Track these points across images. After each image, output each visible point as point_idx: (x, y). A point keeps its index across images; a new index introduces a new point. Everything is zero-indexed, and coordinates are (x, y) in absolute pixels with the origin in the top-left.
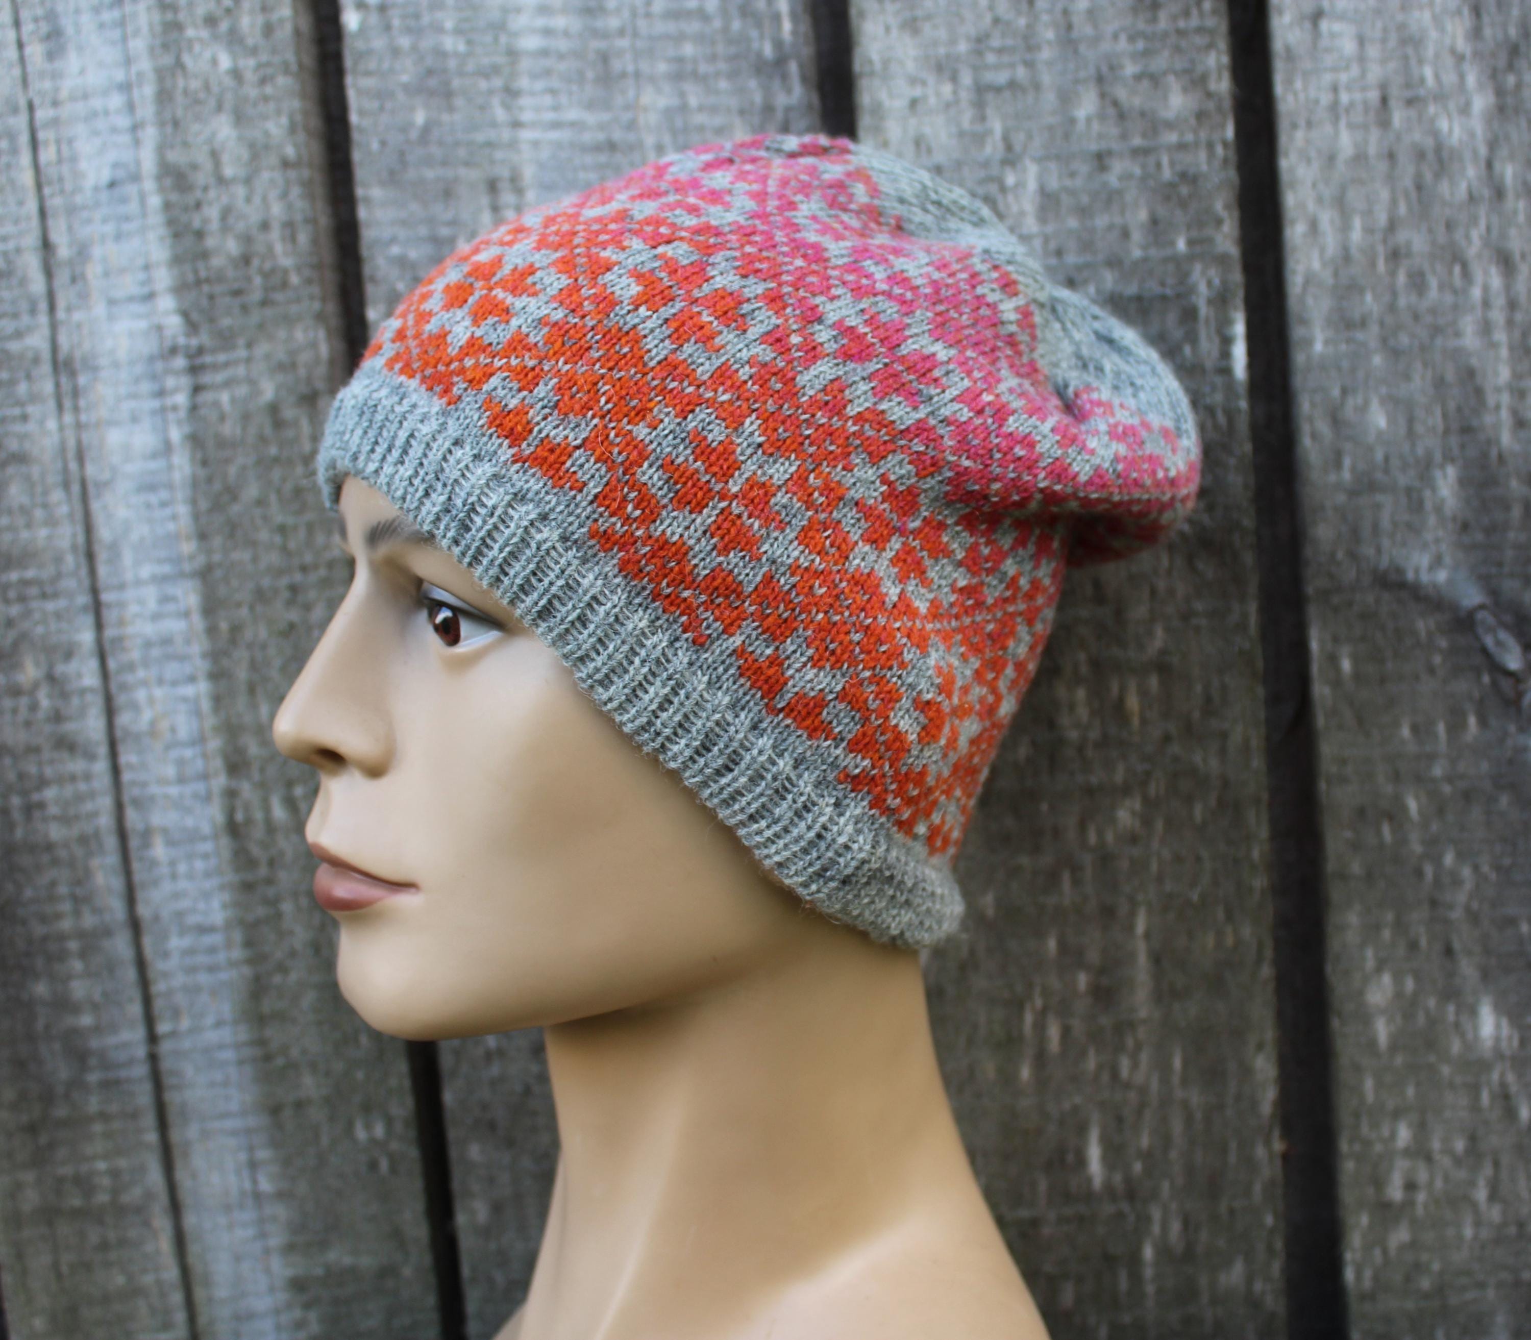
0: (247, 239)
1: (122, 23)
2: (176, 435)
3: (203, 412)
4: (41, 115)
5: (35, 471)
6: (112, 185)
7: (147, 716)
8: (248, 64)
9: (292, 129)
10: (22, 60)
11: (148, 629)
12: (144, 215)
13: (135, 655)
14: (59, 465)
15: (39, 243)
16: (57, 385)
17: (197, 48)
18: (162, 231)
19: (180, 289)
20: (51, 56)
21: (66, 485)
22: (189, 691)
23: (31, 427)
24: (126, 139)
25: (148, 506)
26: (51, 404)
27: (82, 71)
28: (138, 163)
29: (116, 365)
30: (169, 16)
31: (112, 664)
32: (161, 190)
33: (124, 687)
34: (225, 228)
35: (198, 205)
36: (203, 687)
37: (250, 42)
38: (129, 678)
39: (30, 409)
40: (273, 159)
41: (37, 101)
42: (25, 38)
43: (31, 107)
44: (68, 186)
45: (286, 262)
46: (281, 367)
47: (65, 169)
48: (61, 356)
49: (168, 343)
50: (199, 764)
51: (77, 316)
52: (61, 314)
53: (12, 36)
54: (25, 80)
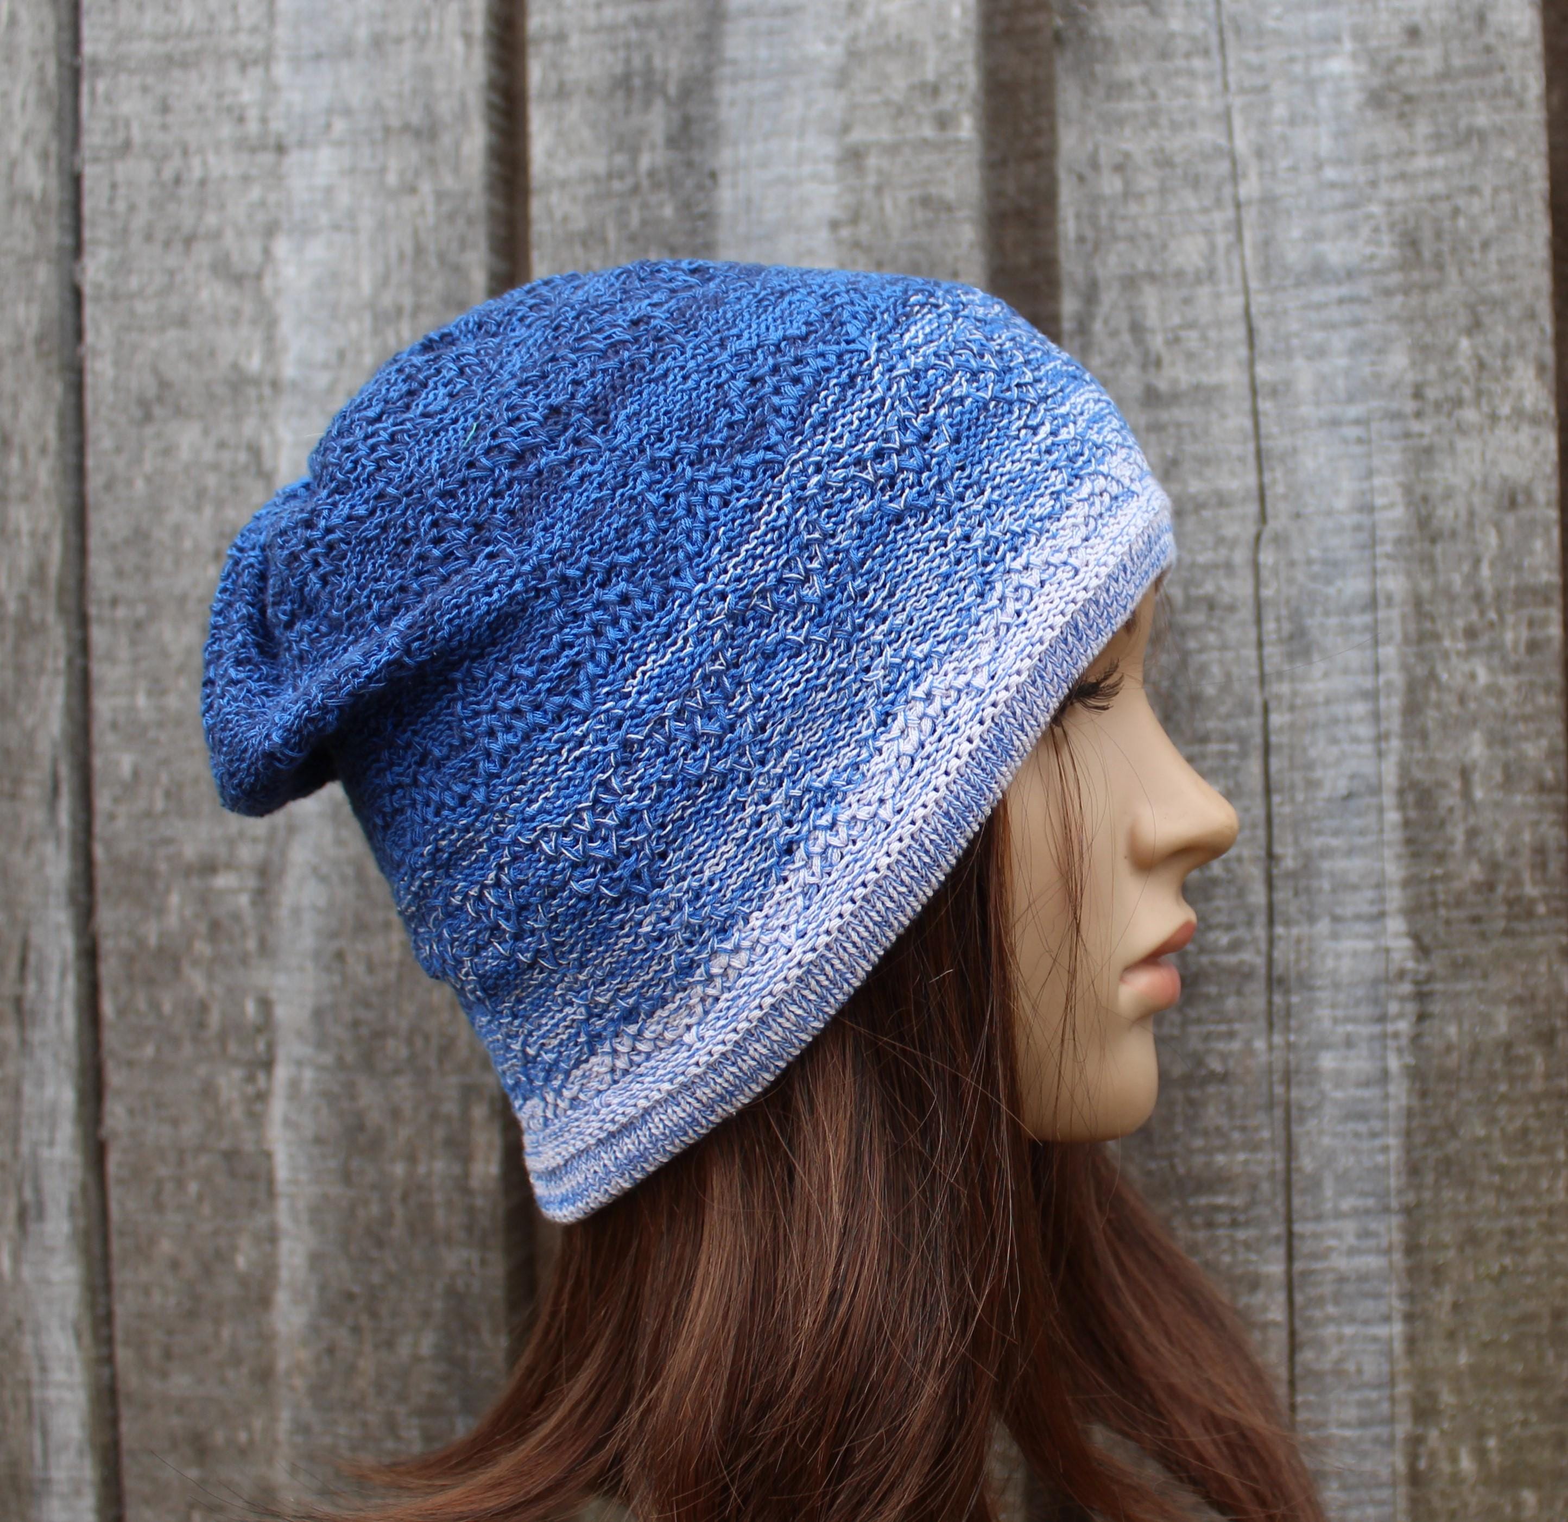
0: (1493, 866)
1: (1373, 629)
2: (1394, 1064)
3: (1427, 1040)
4: (1276, 719)
5: (1239, 1091)
6: (1349, 796)
7: (1335, 1352)
8: (1508, 682)
9: (1551, 754)
10: (1261, 660)
11: (1341, 1263)
12: (1381, 831)
13: (1327, 1289)
14: (1266, 1089)
15: (1262, 853)
16: (1270, 1003)
17: (1454, 660)
18: (1399, 849)
19: (1412, 911)
20: (1291, 657)
21: (1269, 1108)
22: (1381, 1331)
23: (1236, 1045)
24: (1367, 749)
26: (1262, 1023)
27: (1326, 677)
28: (1379, 776)
29: (1336, 986)
30: (1428, 625)
31: (1299, 1298)
32: (1402, 807)
33: (1309, 1322)
34: (1471, 852)
35: (1442, 824)
36: (1398, 1328)
37: (1513, 658)
38: (1317, 1314)
39: (1237, 1026)
40: (1528, 784)
41: (1272, 705)
42: (1266, 638)
43: (1266, 710)
44: (1300, 797)
45: (1531, 890)
46: (1519, 1000)
47: (1298, 777)
48: (1277, 973)
49: (1394, 968)
50: (1385, 1407)
51: (1297, 932)
52: (1280, 929)
53: (1252, 635)
54: (1263, 680)
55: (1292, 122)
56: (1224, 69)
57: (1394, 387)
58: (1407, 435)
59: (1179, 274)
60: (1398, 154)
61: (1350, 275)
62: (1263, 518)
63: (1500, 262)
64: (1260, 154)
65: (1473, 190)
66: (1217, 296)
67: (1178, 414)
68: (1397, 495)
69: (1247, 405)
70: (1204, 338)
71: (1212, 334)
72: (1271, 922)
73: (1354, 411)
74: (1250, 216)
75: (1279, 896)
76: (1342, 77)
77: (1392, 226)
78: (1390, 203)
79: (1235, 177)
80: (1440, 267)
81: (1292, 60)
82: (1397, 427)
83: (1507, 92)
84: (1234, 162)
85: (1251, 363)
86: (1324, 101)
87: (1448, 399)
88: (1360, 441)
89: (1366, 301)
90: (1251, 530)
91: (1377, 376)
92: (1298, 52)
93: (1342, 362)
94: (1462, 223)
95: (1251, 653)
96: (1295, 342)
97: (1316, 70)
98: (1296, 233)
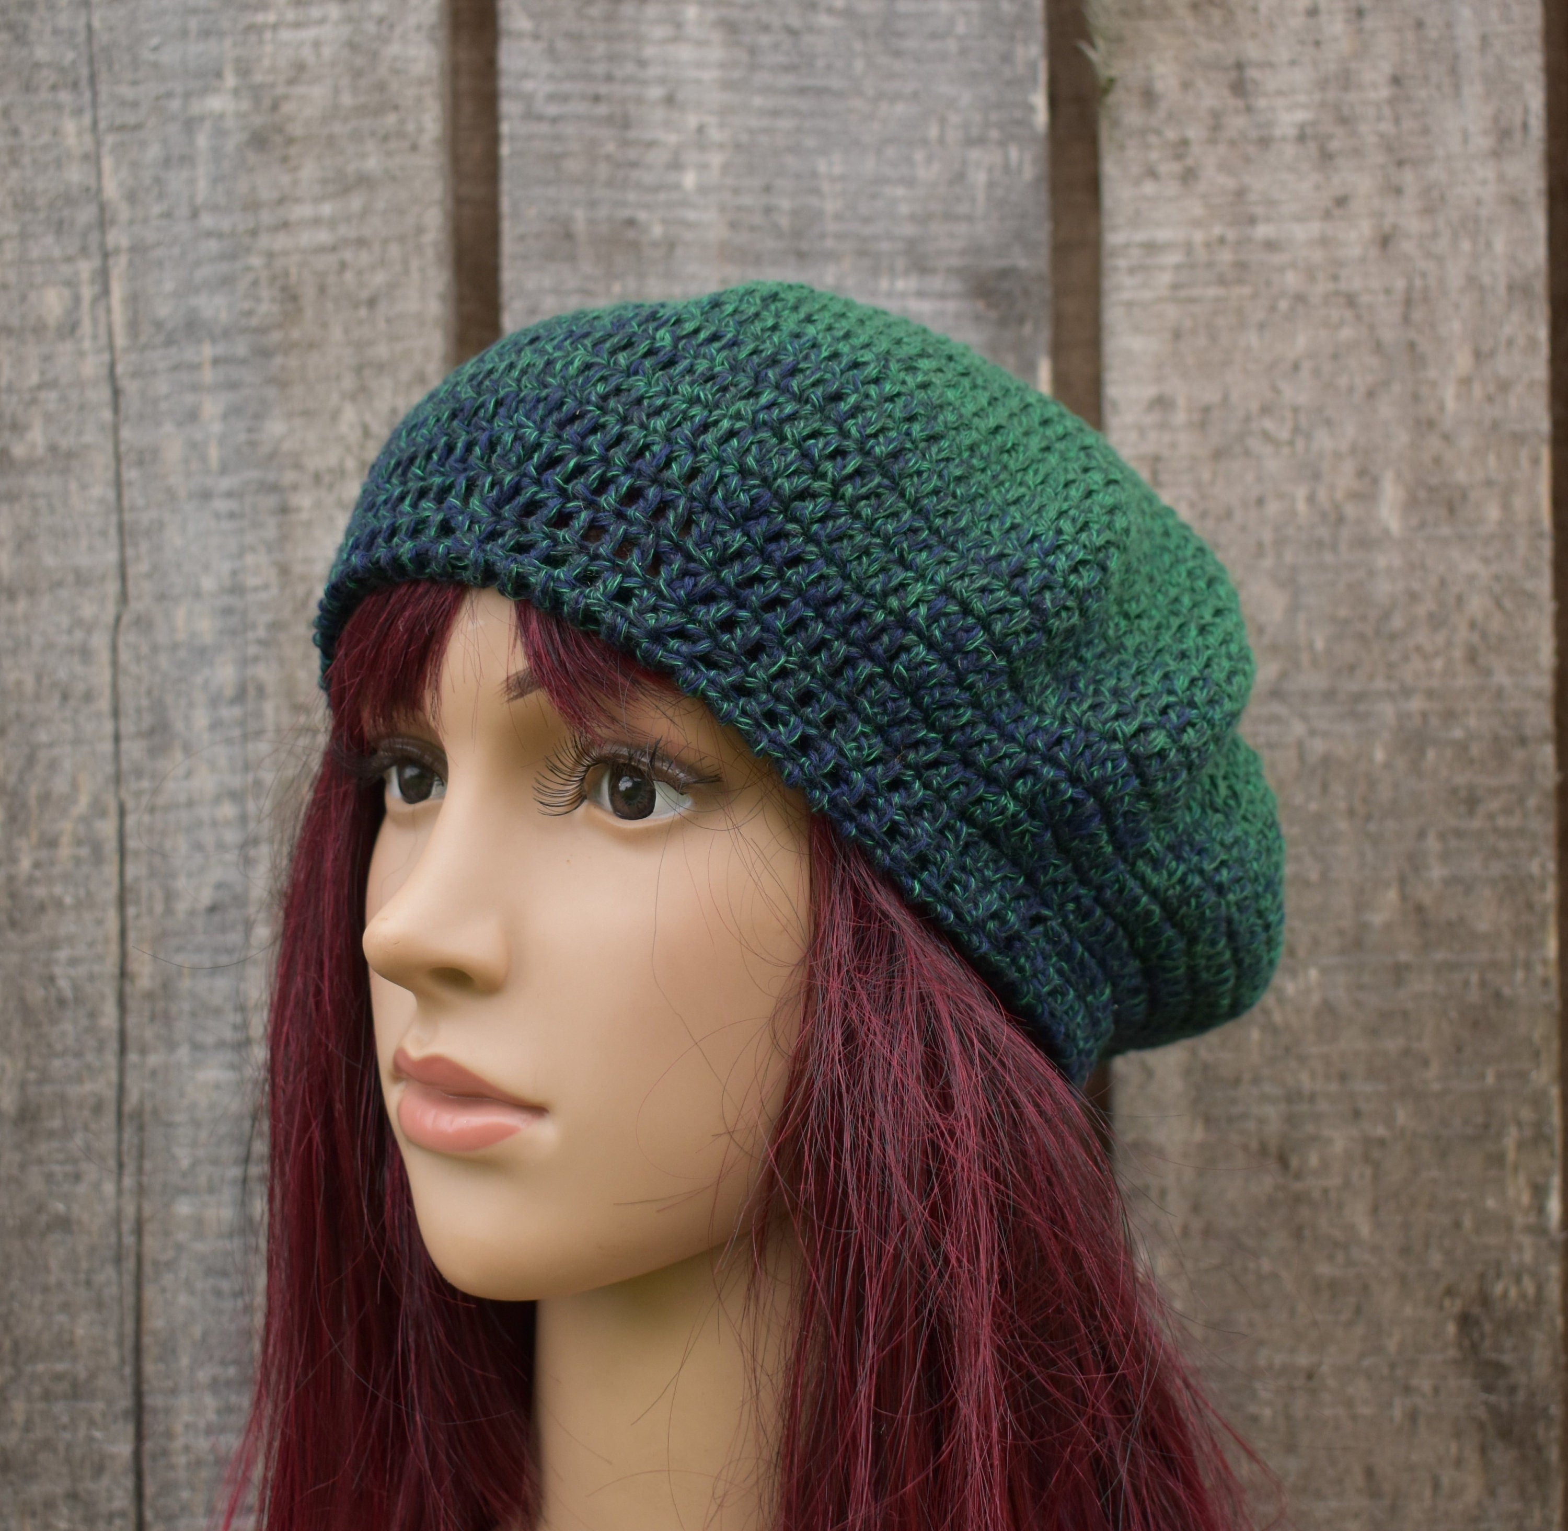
1: (243, 722)
4: (134, 820)
5: (81, 1240)
6: (213, 909)
10: (117, 756)
11: (202, 1444)
12: (248, 947)
13: (180, 1473)
14: (113, 1239)
15: (116, 971)
16: (120, 1142)
20: (154, 752)
21: (118, 1260)
23: (82, 1189)
24: (231, 856)
25: (218, 1293)
26: (112, 1163)
27: (189, 775)
28: (246, 886)
29: (196, 1124)
31: (150, 1485)
38: (172, 1503)
39: (84, 1166)
41: (130, 804)
42: (124, 731)
43: (122, 813)
44: (159, 908)
47: (157, 886)
48: (128, 1108)
51: (154, 1060)
52: (133, 1057)
53: (108, 727)
54: (118, 779)
55: (167, 162)
56: (94, 104)
57: (272, 455)
58: (284, 510)
59: (39, 329)
60: (281, 201)
61: (226, 334)
62: (124, 598)
63: (388, 321)
64: (132, 197)
65: (361, 243)
66: (81, 354)
67: (34, 482)
68: (271, 575)
69: (110, 475)
70: (63, 399)
71: (74, 396)
72: (123, 1050)
73: (226, 483)
74: (119, 266)
75: (132, 1021)
76: (222, 116)
77: (273, 279)
78: (270, 255)
79: (103, 222)
80: (325, 325)
81: (169, 95)
82: (271, 501)
83: (401, 134)
84: (102, 208)
85: (116, 429)
86: (202, 141)
87: (331, 471)
88: (232, 515)
89: (243, 362)
90: (111, 610)
91: (253, 444)
92: (178, 87)
93: (217, 428)
94: (349, 276)
95: (107, 747)
96: (164, 406)
97: (196, 107)
98: (169, 286)
